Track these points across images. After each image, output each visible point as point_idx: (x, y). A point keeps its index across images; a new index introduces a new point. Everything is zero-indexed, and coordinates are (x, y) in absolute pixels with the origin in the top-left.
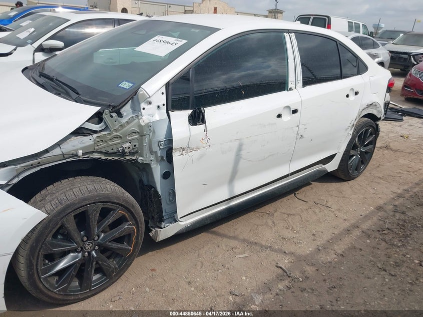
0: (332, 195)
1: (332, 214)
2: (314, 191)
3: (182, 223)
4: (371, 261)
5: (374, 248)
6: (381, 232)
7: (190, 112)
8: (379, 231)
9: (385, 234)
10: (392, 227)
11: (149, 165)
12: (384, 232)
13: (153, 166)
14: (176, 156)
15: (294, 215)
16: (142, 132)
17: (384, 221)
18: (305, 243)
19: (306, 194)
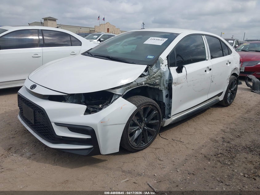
0: (183, 134)
1: (184, 147)
2: (171, 132)
3: (172, 119)
4: (212, 176)
5: (213, 167)
6: (216, 156)
7: (177, 67)
8: (215, 155)
9: (219, 157)
10: (223, 152)
11: (162, 90)
12: (218, 156)
13: (163, 91)
14: (173, 86)
15: (159, 148)
16: (161, 76)
17: (218, 149)
18: (168, 167)
19: (166, 134)
